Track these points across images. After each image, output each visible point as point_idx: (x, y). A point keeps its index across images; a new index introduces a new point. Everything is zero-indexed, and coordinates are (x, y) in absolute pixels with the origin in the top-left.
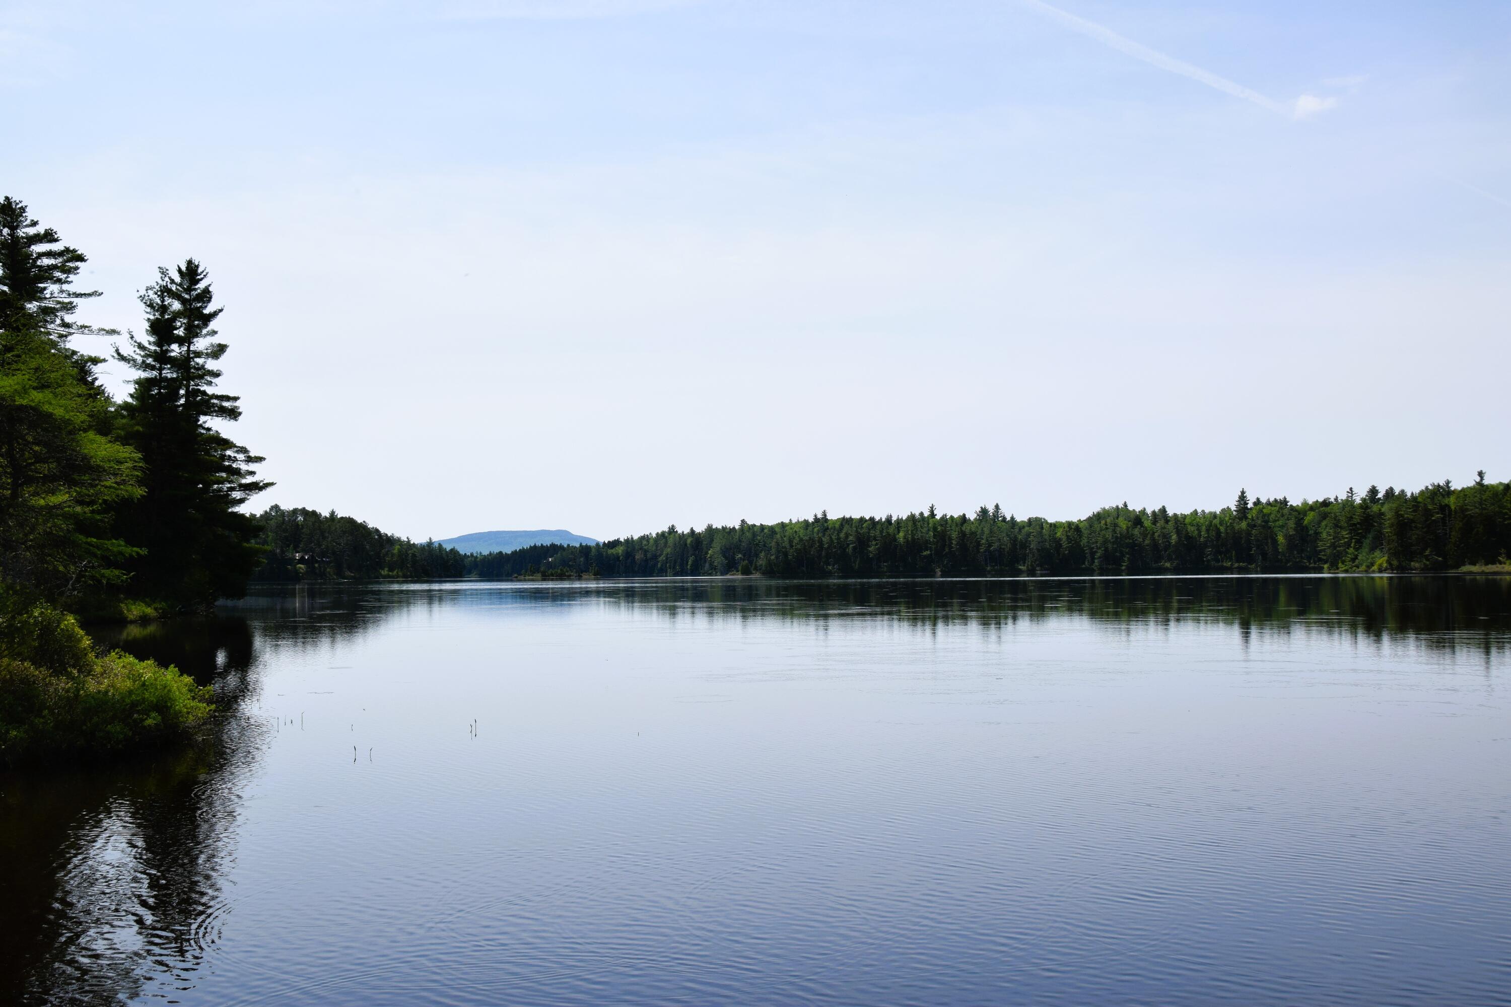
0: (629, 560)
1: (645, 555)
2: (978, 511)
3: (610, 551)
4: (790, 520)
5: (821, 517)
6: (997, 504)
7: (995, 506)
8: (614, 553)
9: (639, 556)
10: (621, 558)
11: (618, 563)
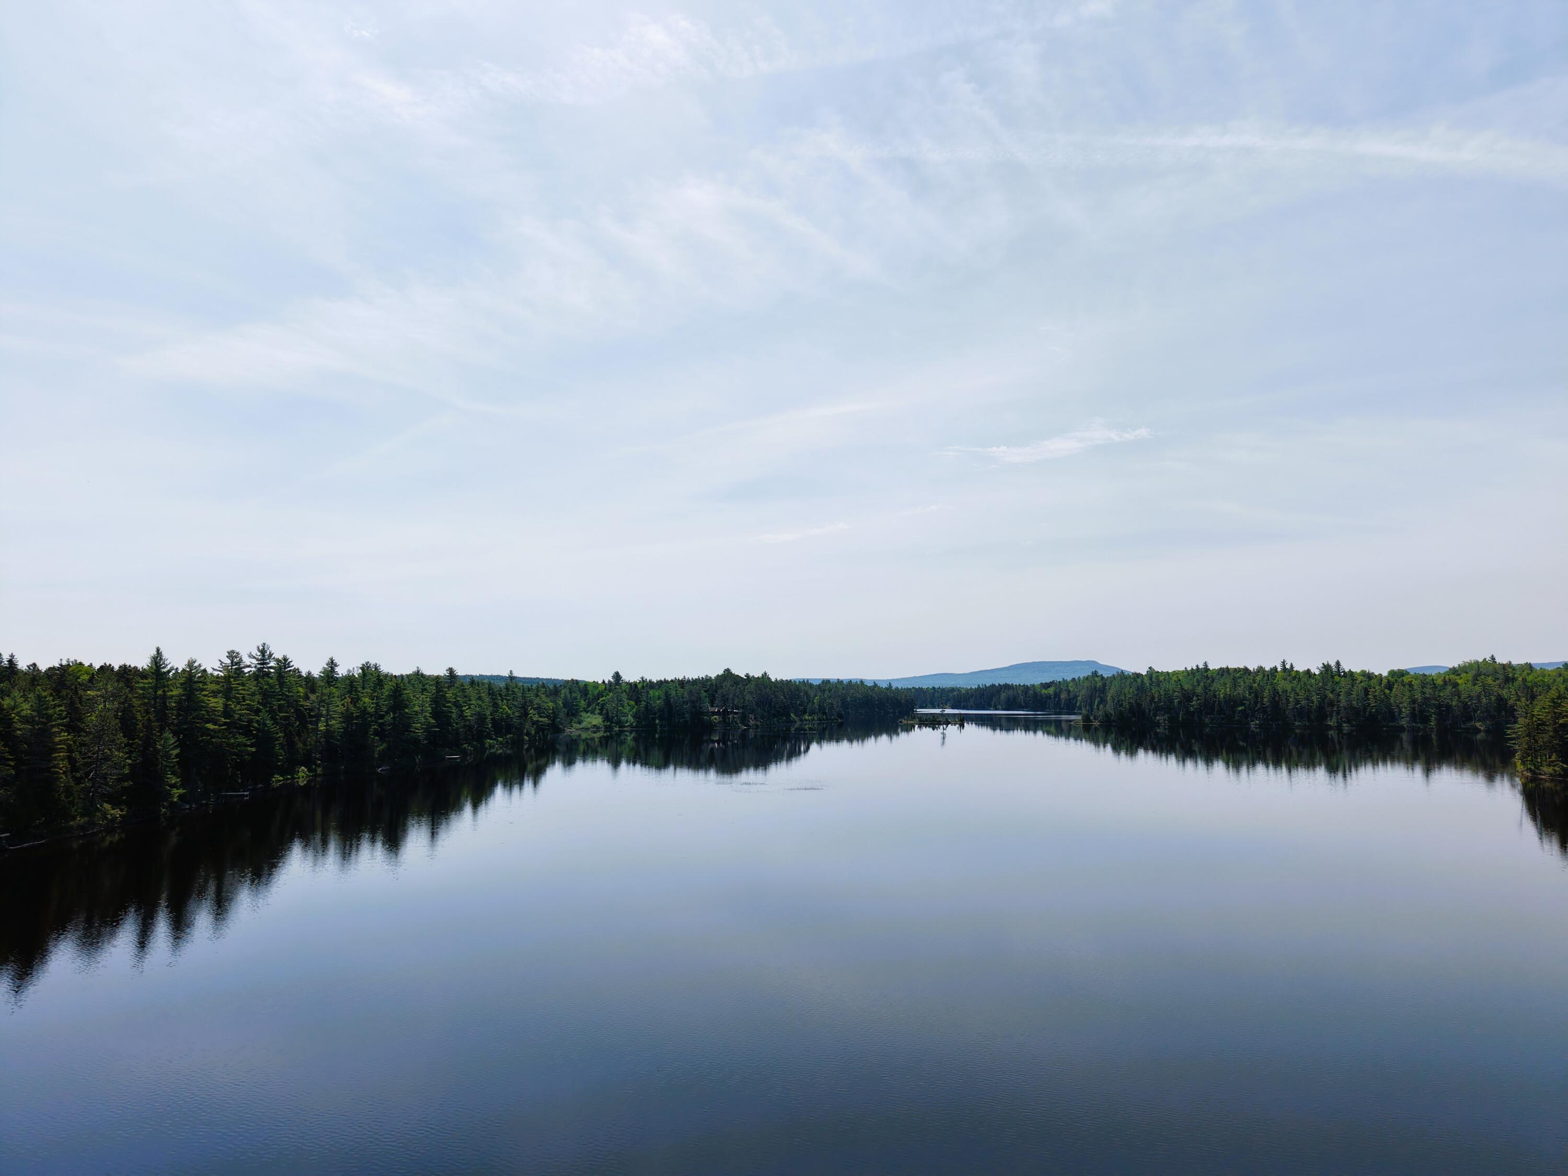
0: (1057, 699)
1: (1069, 695)
2: (1320, 667)
3: (1044, 691)
4: (1186, 668)
5: (1203, 667)
6: (1338, 661)
7: (1336, 663)
8: (1046, 693)
9: (1063, 696)
10: (1052, 696)
11: (1049, 700)
